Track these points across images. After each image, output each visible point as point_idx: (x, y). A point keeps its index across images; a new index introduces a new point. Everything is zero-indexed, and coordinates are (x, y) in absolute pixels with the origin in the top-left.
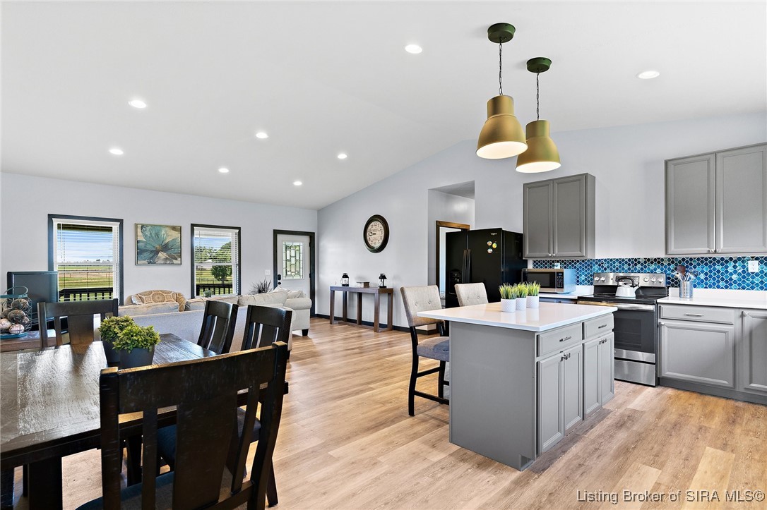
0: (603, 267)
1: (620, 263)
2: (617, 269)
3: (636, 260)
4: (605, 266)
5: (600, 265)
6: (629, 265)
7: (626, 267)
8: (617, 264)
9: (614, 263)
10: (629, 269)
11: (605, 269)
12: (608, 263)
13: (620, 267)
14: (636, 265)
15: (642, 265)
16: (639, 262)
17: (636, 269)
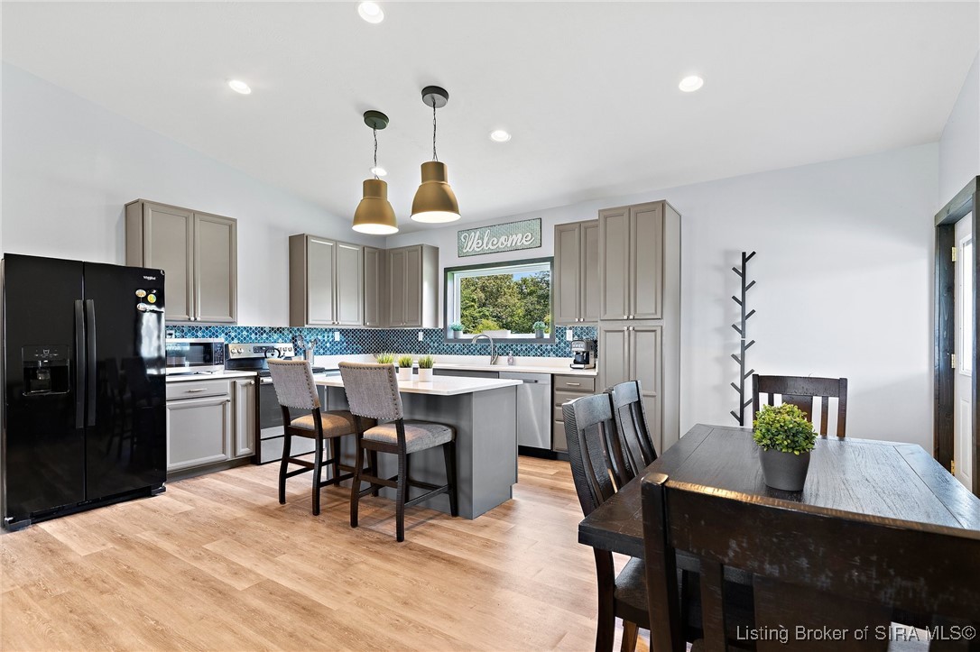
0: (230, 336)
1: (247, 331)
2: (245, 339)
3: (262, 329)
4: (233, 334)
5: (226, 334)
6: (256, 334)
7: (253, 336)
8: (245, 333)
9: (242, 331)
10: (256, 339)
11: (233, 339)
12: (236, 331)
13: (248, 336)
14: (262, 334)
15: (267, 334)
16: (265, 331)
17: (262, 339)
